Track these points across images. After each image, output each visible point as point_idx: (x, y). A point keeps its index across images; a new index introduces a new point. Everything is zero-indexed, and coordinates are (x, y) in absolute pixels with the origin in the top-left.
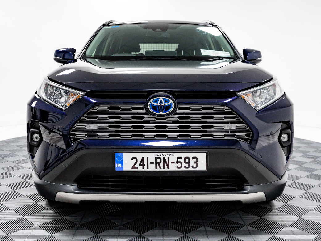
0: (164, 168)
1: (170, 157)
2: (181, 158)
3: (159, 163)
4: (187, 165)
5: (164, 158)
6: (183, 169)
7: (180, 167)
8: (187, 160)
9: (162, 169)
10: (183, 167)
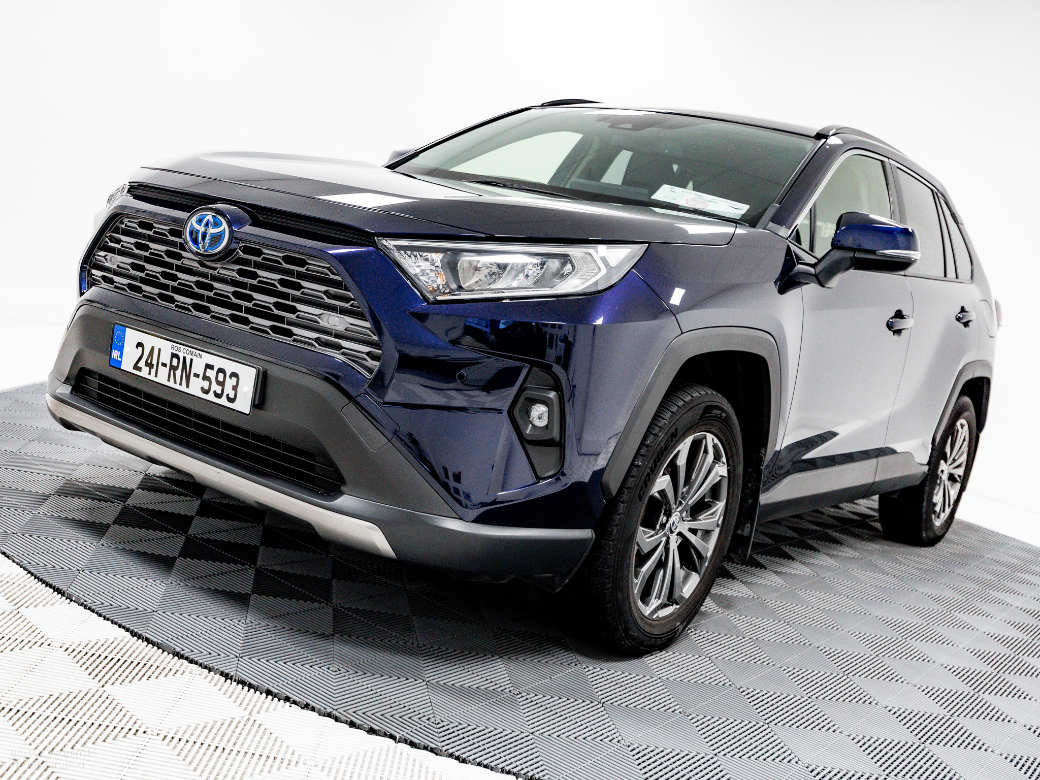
0: (181, 384)
1: (194, 358)
2: (211, 367)
3: (176, 368)
4: (219, 390)
5: (184, 358)
6: (210, 397)
7: (206, 392)
8: (221, 378)
9: (177, 387)
10: (211, 393)
